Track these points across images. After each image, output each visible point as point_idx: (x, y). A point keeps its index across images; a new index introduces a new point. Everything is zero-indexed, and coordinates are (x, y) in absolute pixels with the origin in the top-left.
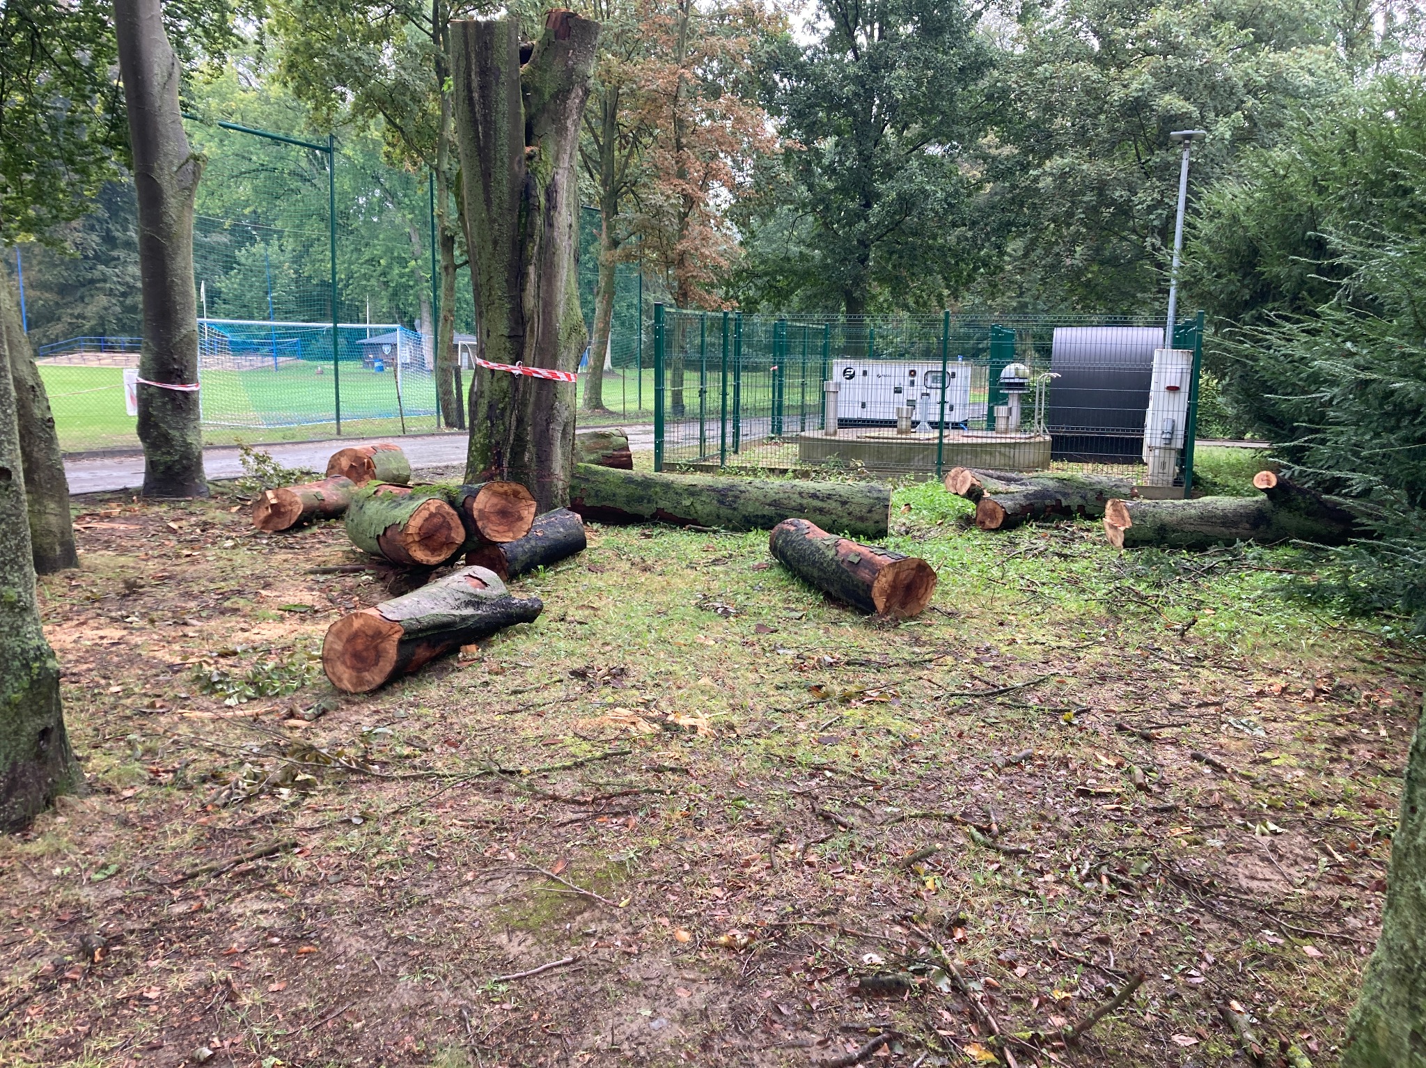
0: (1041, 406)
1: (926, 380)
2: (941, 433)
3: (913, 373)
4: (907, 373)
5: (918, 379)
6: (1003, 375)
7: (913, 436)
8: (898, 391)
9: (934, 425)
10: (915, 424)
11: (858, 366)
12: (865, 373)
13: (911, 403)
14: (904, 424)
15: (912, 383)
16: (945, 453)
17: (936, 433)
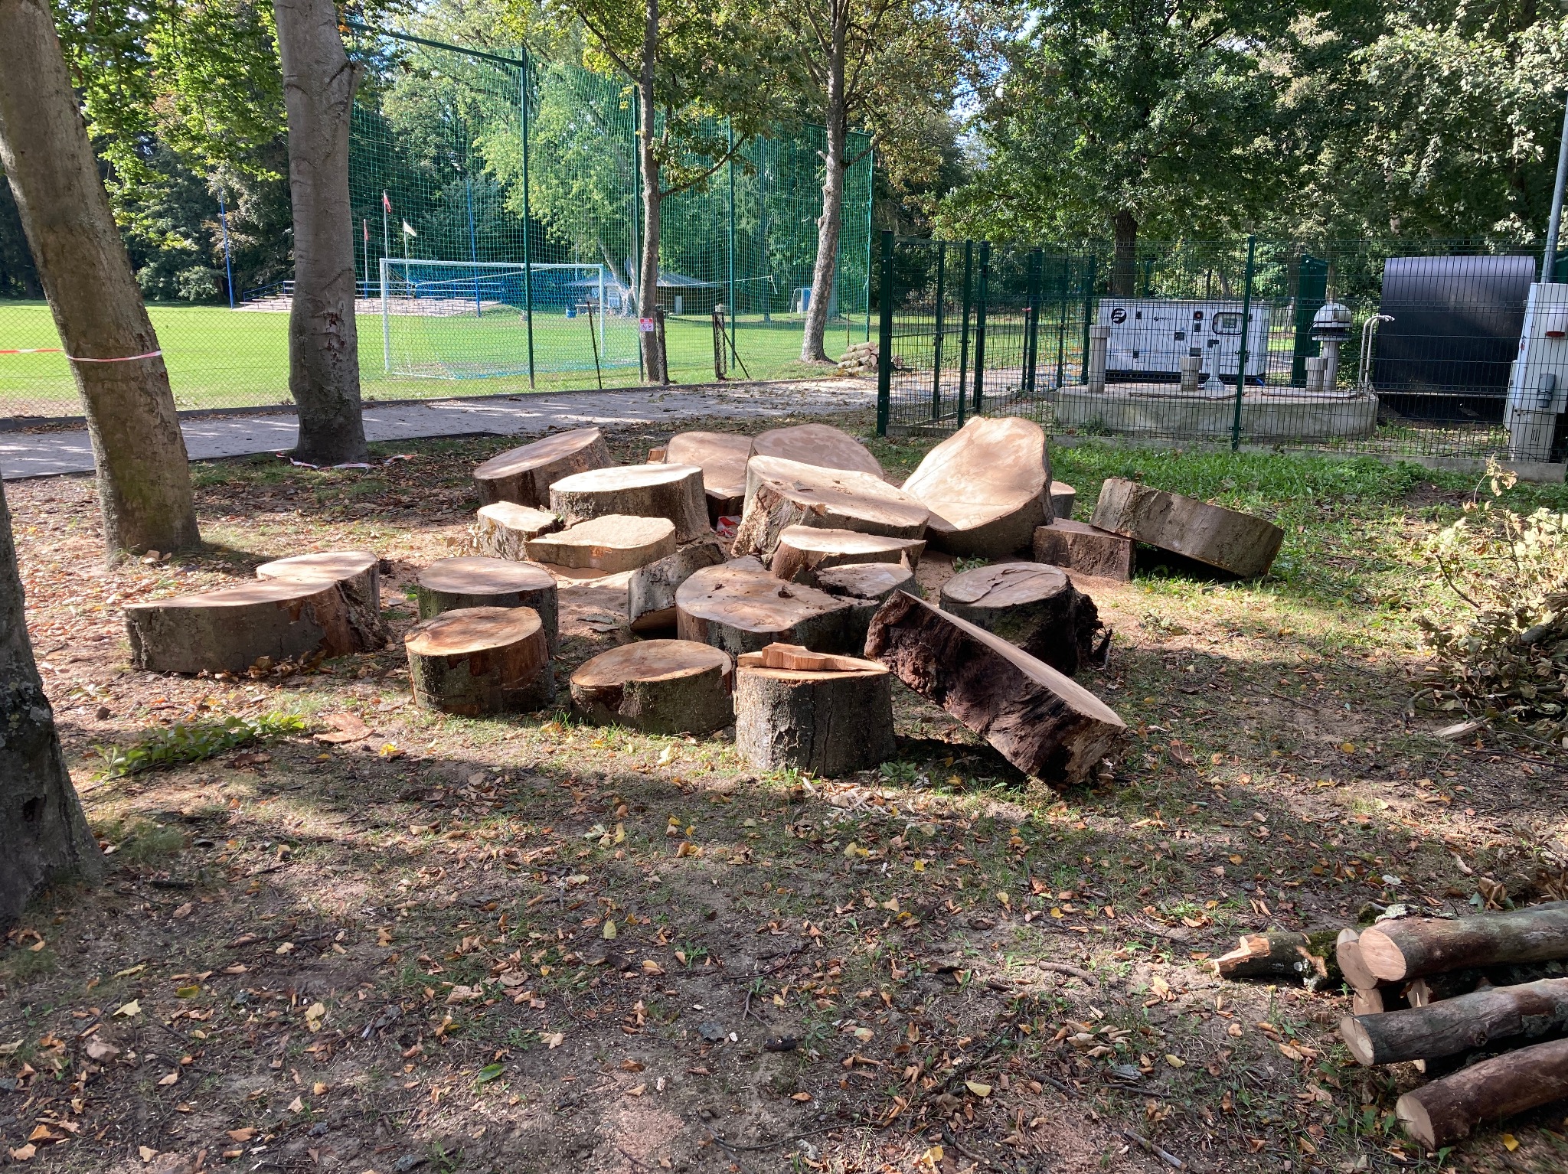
0: (1366, 355)
1: (1215, 323)
2: (1240, 389)
3: (1198, 316)
4: (1191, 316)
5: (1206, 324)
6: (1316, 319)
7: (1202, 394)
8: (1179, 336)
9: (1226, 379)
10: (1204, 378)
11: (1129, 309)
12: (1139, 315)
13: (1195, 352)
14: (1187, 378)
15: (1198, 328)
16: (1243, 415)
17: (1232, 389)
